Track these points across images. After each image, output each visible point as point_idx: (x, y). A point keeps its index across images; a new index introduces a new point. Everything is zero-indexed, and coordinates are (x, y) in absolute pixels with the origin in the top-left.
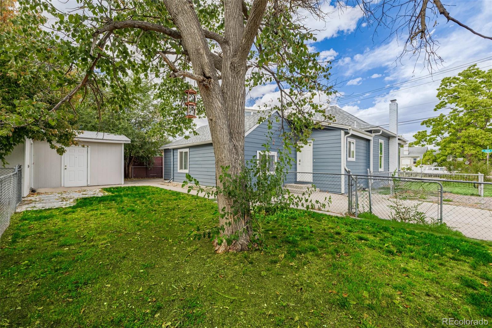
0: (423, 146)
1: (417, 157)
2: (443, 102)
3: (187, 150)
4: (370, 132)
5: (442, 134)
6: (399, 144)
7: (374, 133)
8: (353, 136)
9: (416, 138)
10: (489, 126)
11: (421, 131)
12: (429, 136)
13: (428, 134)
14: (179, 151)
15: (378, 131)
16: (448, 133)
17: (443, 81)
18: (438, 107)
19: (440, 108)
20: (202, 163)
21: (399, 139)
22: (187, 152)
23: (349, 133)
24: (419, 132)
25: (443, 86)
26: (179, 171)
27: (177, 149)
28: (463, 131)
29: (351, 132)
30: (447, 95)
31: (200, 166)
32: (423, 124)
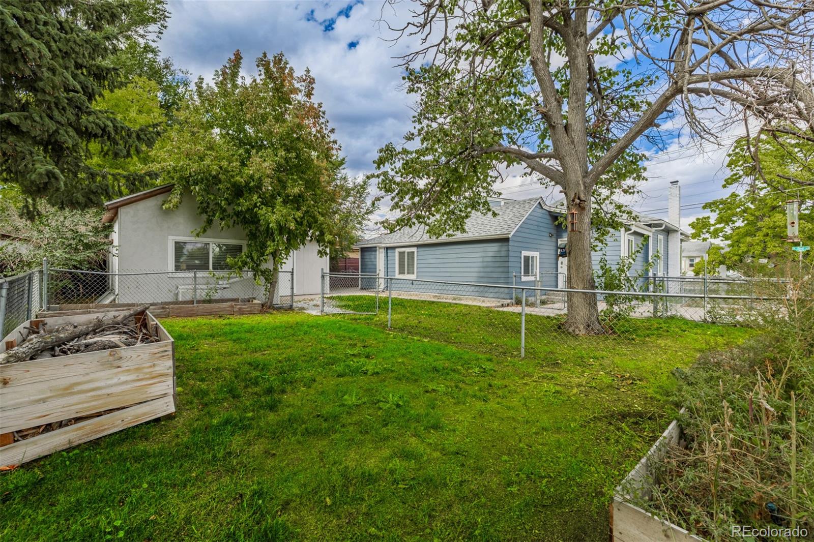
0: (705, 240)
1: (695, 257)
2: (735, 175)
3: (414, 249)
4: (650, 226)
5: (734, 222)
6: (682, 240)
7: (654, 227)
8: (635, 233)
9: (693, 227)
10: (804, 210)
11: (701, 217)
12: (713, 225)
13: (712, 221)
14: (397, 250)
15: (660, 225)
16: (743, 222)
17: (738, 142)
18: (729, 182)
19: (732, 184)
20: (439, 265)
21: (681, 234)
22: (413, 252)
23: (630, 230)
24: (698, 219)
25: (737, 150)
26: (397, 276)
27: (394, 248)
28: (766, 219)
29: (634, 229)
30: (742, 165)
31: (438, 270)
32: (704, 207)
